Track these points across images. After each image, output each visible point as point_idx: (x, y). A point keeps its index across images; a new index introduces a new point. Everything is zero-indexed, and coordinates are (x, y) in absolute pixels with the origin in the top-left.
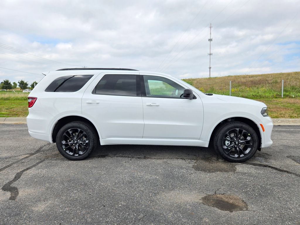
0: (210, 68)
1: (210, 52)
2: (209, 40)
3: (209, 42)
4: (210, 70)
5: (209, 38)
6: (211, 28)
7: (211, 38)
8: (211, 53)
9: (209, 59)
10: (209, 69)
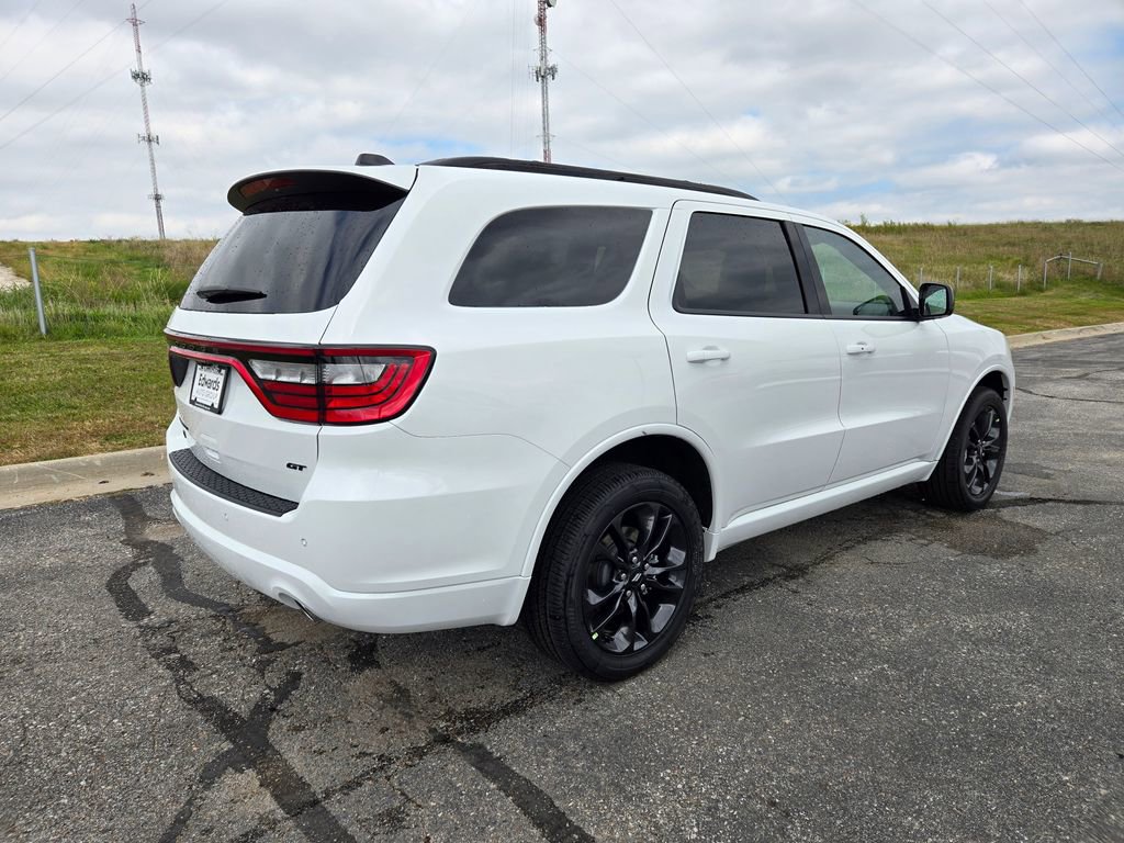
0: (158, 198)
1: (148, 129)
2: (136, 76)
3: (136, 85)
4: (158, 207)
5: (136, 68)
6: (135, 25)
7: (145, 70)
8: (153, 135)
9: (149, 158)
10: (154, 202)
